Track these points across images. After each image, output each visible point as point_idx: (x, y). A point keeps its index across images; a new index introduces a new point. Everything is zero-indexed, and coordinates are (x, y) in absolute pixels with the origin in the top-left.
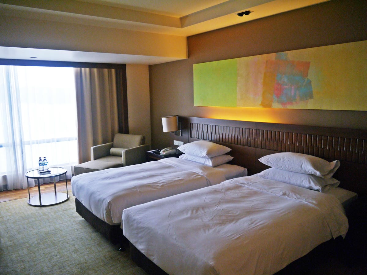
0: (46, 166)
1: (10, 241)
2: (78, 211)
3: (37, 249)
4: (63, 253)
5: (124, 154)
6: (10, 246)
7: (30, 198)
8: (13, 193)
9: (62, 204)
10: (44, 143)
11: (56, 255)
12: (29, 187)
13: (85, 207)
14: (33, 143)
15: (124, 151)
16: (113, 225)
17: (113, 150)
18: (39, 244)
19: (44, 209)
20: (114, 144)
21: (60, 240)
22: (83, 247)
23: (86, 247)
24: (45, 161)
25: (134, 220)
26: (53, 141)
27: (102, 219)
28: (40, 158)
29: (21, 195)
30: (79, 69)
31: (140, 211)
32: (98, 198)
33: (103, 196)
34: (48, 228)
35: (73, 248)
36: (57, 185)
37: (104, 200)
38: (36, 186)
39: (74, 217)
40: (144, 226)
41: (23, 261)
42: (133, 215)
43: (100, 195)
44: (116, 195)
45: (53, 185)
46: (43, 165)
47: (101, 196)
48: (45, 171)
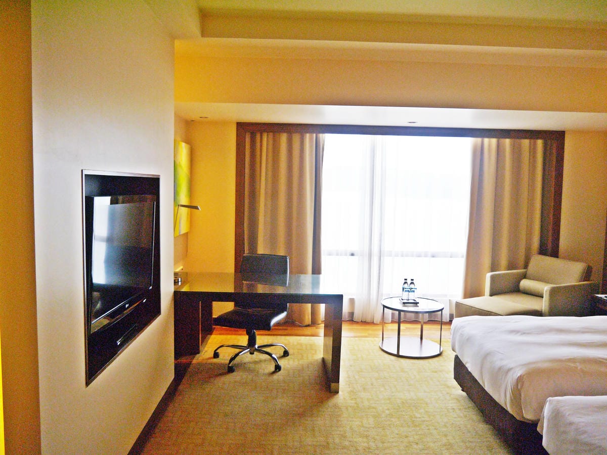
0: (413, 293)
1: (352, 399)
2: (457, 378)
3: (389, 423)
4: (428, 442)
5: (548, 293)
6: (350, 407)
7: (383, 340)
8: (361, 326)
9: (430, 360)
10: (412, 256)
11: (417, 443)
12: (383, 322)
13: (471, 374)
14: (397, 255)
15: (549, 289)
16: (522, 420)
17: (525, 284)
18: (391, 415)
19: (402, 360)
20: (528, 273)
21: (423, 419)
22: (462, 444)
23: (467, 444)
24: (412, 286)
25: (571, 424)
26: (426, 256)
27: (502, 404)
28: (406, 280)
29: (370, 332)
30: (479, 140)
31: (583, 408)
32: (498, 364)
33: (508, 363)
34: (406, 394)
35: (444, 440)
36: (425, 327)
37: (509, 370)
38: (393, 322)
39: (448, 387)
40: (593, 442)
41: (367, 437)
42: (568, 413)
43: (502, 359)
44: (534, 366)
45: (419, 326)
46: (409, 291)
47: (504, 363)
48: (410, 301)
